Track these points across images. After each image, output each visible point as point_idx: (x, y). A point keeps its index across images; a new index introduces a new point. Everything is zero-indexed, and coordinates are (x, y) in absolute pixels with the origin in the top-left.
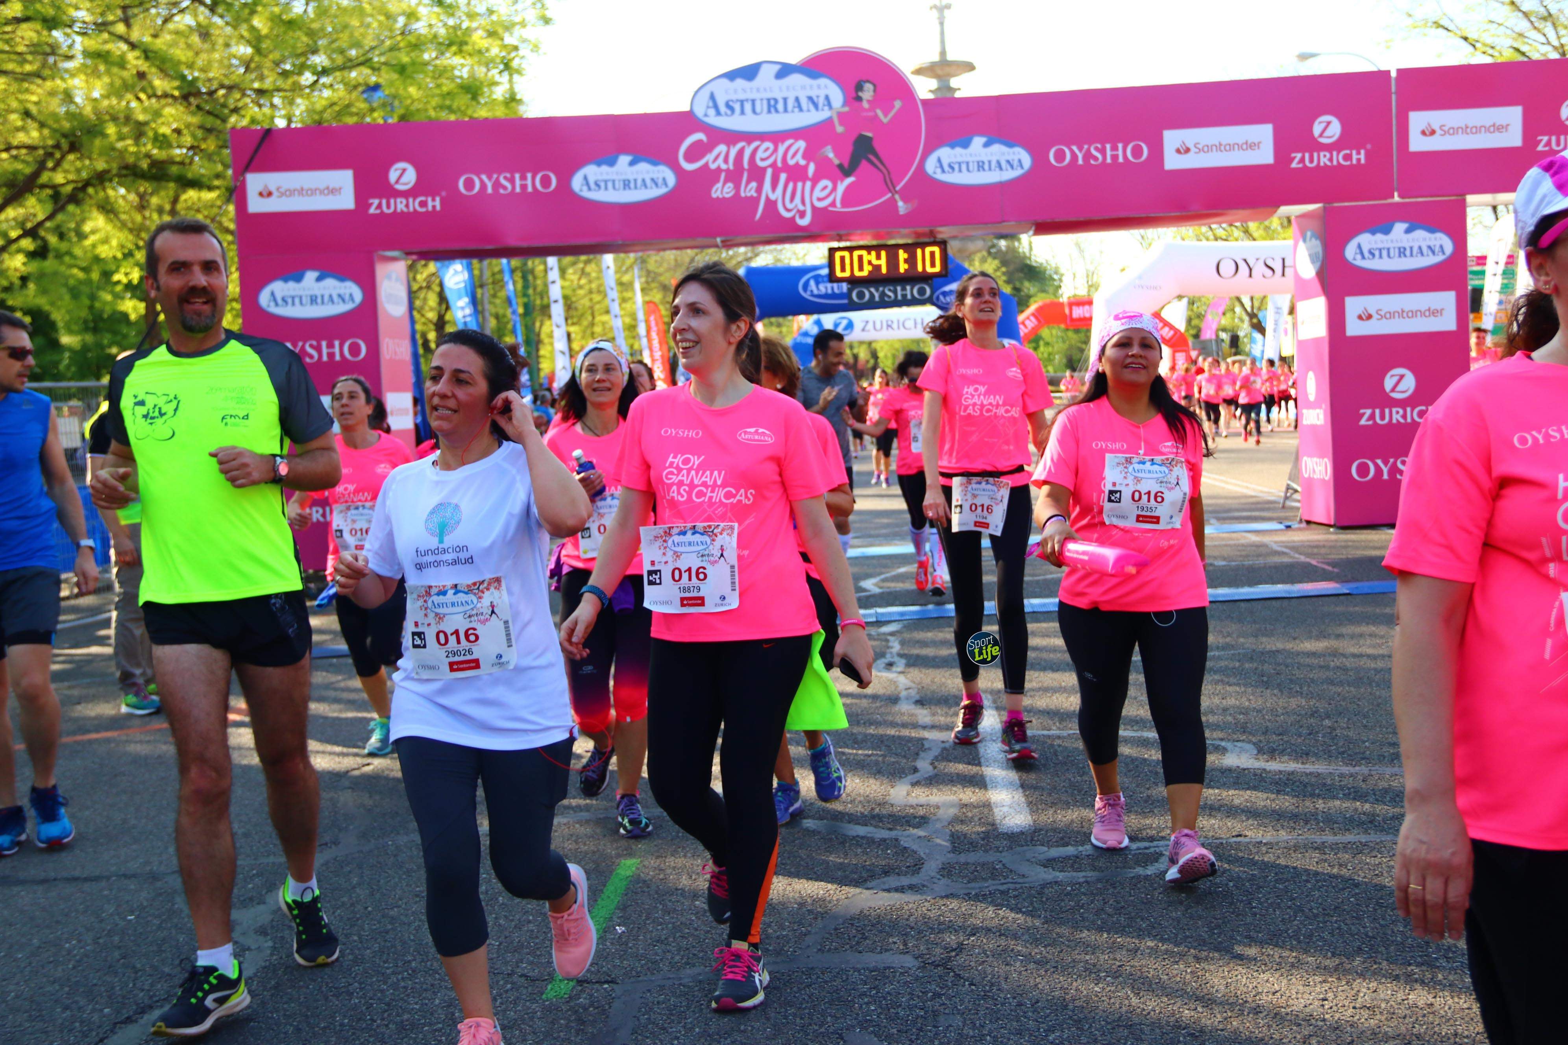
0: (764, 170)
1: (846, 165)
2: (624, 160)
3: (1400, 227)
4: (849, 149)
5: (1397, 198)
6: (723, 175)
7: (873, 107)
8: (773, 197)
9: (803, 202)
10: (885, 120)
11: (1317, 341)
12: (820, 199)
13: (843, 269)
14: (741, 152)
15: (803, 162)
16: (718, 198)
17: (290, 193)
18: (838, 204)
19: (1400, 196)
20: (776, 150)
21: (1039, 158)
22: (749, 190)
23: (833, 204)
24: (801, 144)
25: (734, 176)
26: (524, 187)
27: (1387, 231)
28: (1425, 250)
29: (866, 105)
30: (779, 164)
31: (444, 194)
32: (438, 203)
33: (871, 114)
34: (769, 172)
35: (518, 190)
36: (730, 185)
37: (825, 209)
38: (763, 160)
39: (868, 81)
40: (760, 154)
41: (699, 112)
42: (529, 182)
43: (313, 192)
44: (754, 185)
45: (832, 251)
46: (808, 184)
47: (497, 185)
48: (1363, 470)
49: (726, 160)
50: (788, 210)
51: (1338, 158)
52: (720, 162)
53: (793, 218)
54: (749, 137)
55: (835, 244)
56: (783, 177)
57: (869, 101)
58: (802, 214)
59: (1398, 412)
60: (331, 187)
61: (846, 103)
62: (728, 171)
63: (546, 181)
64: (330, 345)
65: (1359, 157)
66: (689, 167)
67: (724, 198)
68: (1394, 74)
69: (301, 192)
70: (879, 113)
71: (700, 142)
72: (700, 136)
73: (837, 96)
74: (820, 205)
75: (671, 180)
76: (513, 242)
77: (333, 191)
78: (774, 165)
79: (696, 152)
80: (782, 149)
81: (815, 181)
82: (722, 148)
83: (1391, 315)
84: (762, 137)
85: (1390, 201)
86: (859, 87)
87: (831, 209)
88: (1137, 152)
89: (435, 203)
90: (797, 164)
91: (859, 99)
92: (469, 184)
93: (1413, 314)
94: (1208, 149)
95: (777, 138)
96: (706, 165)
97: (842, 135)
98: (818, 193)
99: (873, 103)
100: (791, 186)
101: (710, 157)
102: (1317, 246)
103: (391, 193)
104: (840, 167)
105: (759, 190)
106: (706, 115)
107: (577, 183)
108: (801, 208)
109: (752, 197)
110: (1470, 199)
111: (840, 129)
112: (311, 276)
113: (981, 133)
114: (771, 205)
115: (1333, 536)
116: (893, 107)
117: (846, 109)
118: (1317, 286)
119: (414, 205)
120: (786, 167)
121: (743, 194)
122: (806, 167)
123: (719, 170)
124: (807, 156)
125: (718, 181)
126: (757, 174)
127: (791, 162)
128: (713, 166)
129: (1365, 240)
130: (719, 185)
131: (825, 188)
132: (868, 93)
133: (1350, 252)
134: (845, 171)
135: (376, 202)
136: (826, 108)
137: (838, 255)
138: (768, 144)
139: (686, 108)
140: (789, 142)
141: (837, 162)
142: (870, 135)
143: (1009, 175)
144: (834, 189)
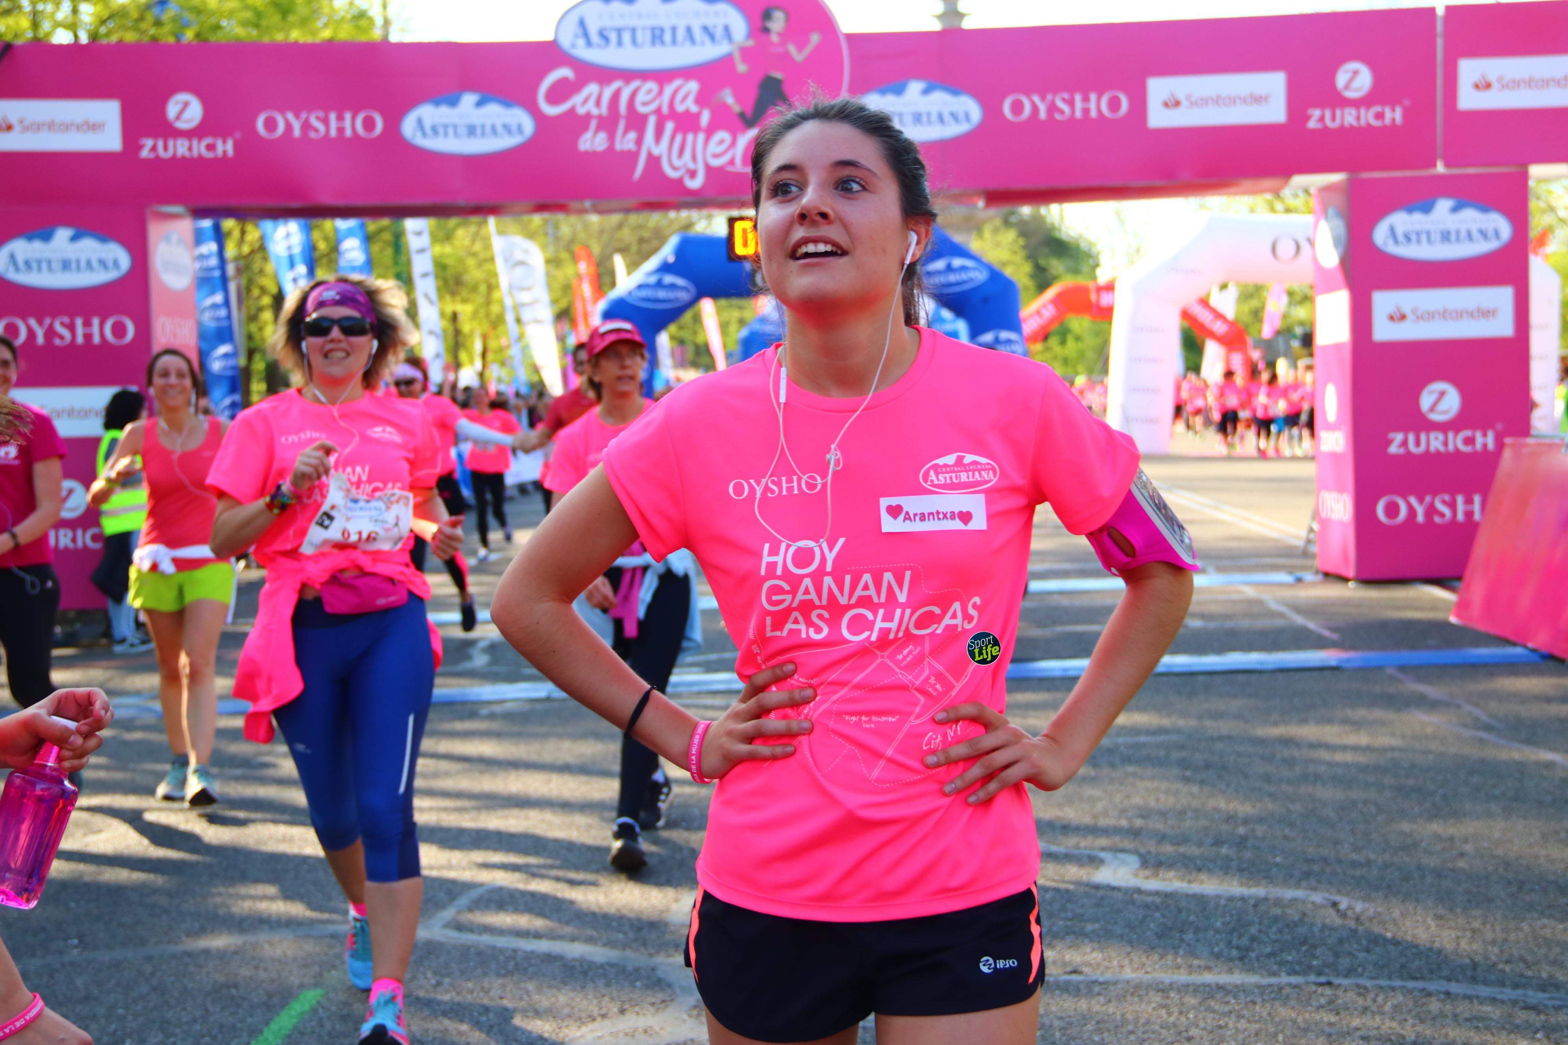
0: (644, 118)
1: (749, 112)
2: (469, 99)
3: (1444, 205)
4: (752, 93)
5: (1440, 168)
6: (593, 124)
7: (783, 43)
8: (656, 151)
9: (694, 158)
10: (799, 57)
11: (1338, 347)
12: (716, 156)
13: (745, 244)
14: (616, 95)
15: (694, 109)
16: (587, 153)
17: (37, 127)
18: (738, 161)
19: (1447, 165)
20: (661, 92)
21: (991, 109)
22: (626, 142)
23: (732, 162)
24: (693, 86)
25: (608, 124)
26: (341, 130)
27: (1427, 209)
28: (1475, 234)
29: (774, 38)
30: (665, 110)
31: (238, 135)
32: (230, 147)
33: (780, 50)
34: (652, 122)
35: (333, 133)
36: (602, 136)
37: (720, 170)
38: (645, 104)
39: (777, 8)
40: (641, 97)
41: (565, 42)
42: (347, 124)
43: (67, 127)
44: (632, 135)
45: (732, 221)
46: (701, 137)
47: (306, 126)
48: (1392, 510)
49: (598, 103)
50: (675, 169)
51: (1368, 117)
52: (591, 107)
53: (680, 181)
54: (628, 75)
55: (735, 213)
56: (670, 126)
57: (780, 35)
58: (693, 174)
59: (1436, 438)
60: (91, 122)
61: (751, 34)
62: (600, 118)
63: (369, 124)
64: (87, 324)
65: (1394, 115)
66: (551, 111)
67: (595, 153)
68: (1440, 11)
69: (51, 126)
70: (792, 49)
71: (563, 81)
72: (564, 72)
73: (739, 26)
74: (716, 163)
75: (528, 126)
76: (326, 199)
77: (94, 127)
78: (658, 111)
79: (559, 92)
80: (668, 90)
81: (710, 132)
82: (592, 88)
83: (1430, 316)
84: (644, 75)
85: (1431, 172)
86: (767, 15)
87: (730, 169)
88: (1114, 104)
89: (226, 147)
90: (687, 113)
91: (766, 31)
92: (271, 124)
93: (1459, 315)
94: (1204, 102)
95: (662, 77)
96: (572, 111)
97: (743, 76)
98: (713, 147)
99: (785, 36)
100: (679, 138)
101: (576, 100)
102: (1340, 225)
103: (169, 131)
104: (742, 115)
105: (639, 142)
106: (574, 46)
107: (408, 127)
108: (691, 166)
109: (629, 152)
110: (1536, 171)
111: (742, 68)
112: (63, 234)
113: (918, 76)
114: (654, 162)
115: (1351, 591)
116: (807, 41)
117: (750, 43)
118: (1339, 278)
119: (200, 148)
120: (673, 114)
121: (619, 146)
122: (698, 116)
123: (588, 116)
124: (701, 100)
125: (585, 128)
126: (637, 122)
127: (680, 108)
128: (581, 111)
129: (1400, 220)
130: (588, 135)
131: (721, 142)
132: (778, 22)
133: (1380, 235)
134: (747, 121)
135: (149, 143)
136: (725, 42)
137: (739, 226)
138: (652, 85)
139: (549, 37)
140: (677, 83)
141: (737, 109)
142: (778, 75)
143: (953, 130)
144: (733, 143)
